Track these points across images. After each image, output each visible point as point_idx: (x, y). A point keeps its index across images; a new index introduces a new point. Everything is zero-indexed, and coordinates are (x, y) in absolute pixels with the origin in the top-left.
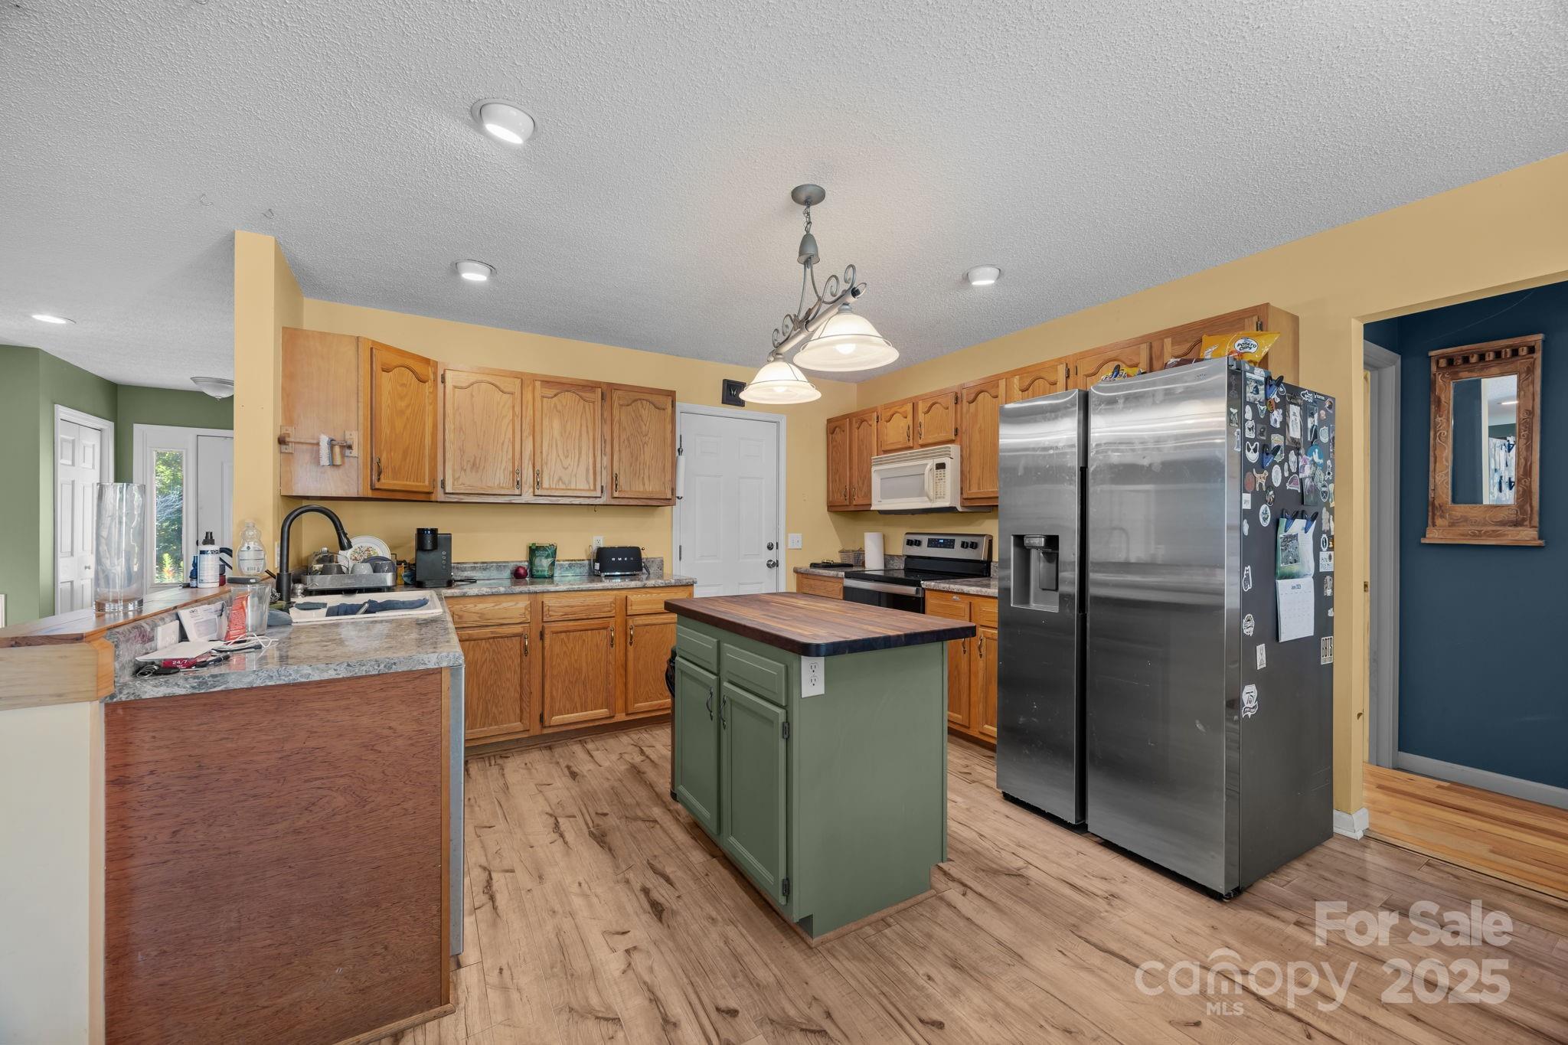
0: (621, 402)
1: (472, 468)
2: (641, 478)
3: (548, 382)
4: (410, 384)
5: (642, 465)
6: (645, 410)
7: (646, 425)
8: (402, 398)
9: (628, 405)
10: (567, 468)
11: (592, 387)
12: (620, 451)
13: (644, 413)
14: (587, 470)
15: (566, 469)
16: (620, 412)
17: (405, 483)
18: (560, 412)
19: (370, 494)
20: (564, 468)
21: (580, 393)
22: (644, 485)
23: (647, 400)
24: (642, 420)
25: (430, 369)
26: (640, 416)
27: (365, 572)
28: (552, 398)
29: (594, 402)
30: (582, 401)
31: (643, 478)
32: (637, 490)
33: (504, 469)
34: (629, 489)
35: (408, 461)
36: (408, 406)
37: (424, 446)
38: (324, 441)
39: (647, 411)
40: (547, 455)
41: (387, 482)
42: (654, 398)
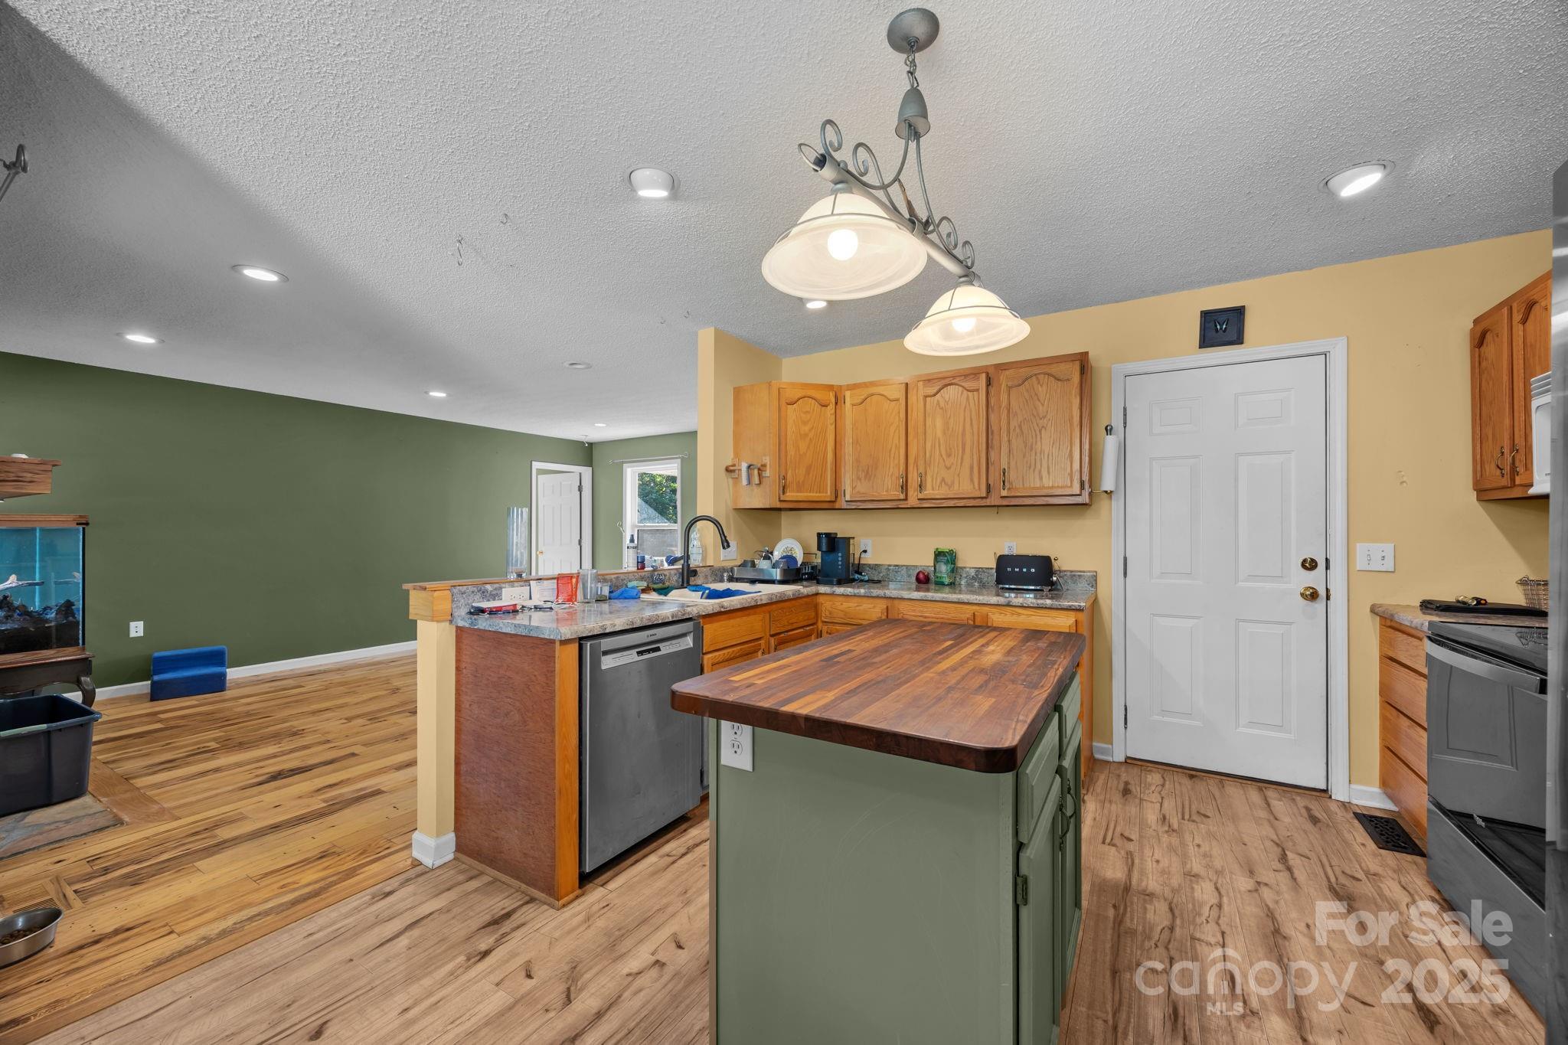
0: (1010, 384)
1: (866, 477)
2: (1037, 472)
3: (929, 380)
4: (813, 410)
5: (1038, 455)
6: (1041, 386)
7: (1043, 405)
8: (805, 423)
9: (1020, 385)
10: (950, 468)
11: (975, 374)
12: (1009, 441)
13: (1042, 391)
14: (972, 468)
15: (948, 468)
16: (1009, 395)
17: (809, 494)
18: (942, 408)
19: (778, 505)
20: (946, 467)
21: (963, 384)
22: (1041, 478)
23: (1045, 374)
24: (1039, 400)
25: (831, 394)
26: (1036, 394)
27: (765, 567)
28: (935, 395)
29: (978, 390)
30: (965, 392)
31: (1040, 472)
32: (1032, 486)
33: (892, 475)
34: (1021, 486)
35: (811, 475)
36: (810, 430)
37: (826, 462)
38: (744, 466)
39: (1044, 387)
40: (931, 457)
41: (791, 495)
42: (1054, 369)
